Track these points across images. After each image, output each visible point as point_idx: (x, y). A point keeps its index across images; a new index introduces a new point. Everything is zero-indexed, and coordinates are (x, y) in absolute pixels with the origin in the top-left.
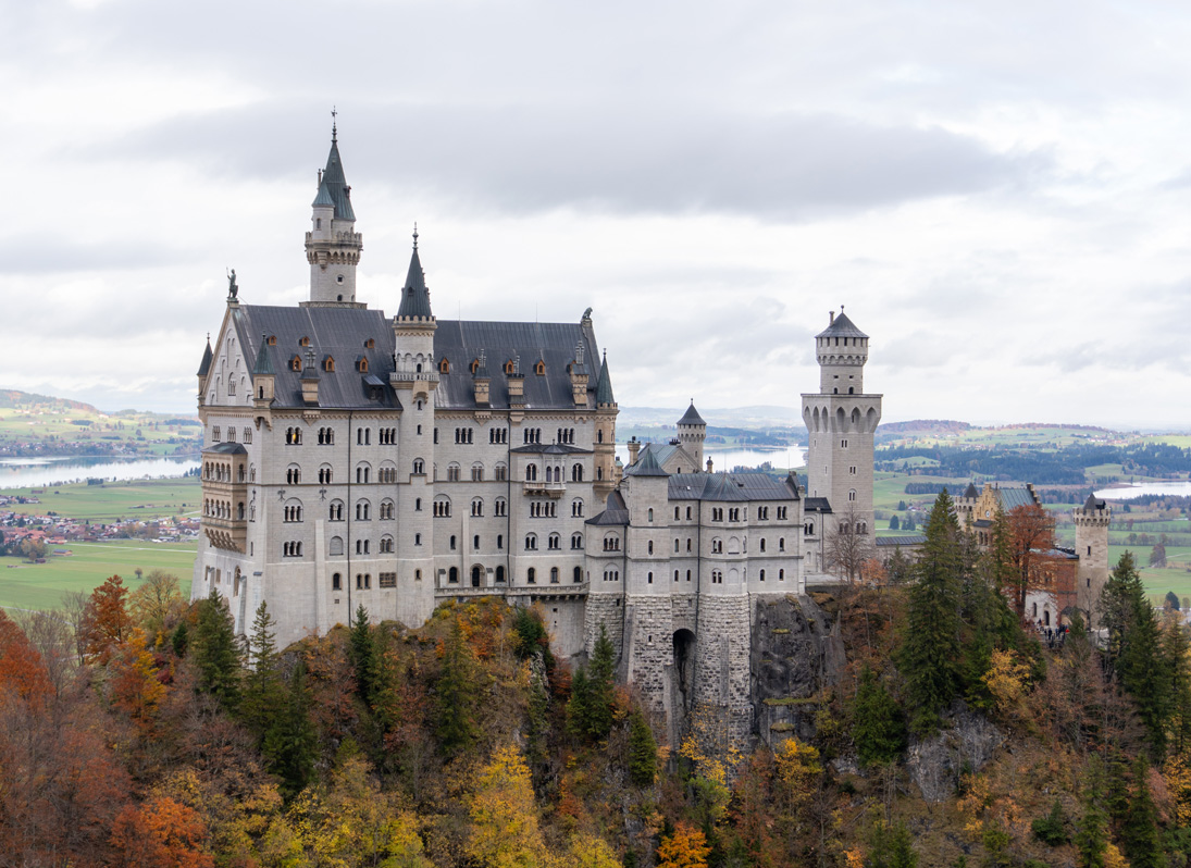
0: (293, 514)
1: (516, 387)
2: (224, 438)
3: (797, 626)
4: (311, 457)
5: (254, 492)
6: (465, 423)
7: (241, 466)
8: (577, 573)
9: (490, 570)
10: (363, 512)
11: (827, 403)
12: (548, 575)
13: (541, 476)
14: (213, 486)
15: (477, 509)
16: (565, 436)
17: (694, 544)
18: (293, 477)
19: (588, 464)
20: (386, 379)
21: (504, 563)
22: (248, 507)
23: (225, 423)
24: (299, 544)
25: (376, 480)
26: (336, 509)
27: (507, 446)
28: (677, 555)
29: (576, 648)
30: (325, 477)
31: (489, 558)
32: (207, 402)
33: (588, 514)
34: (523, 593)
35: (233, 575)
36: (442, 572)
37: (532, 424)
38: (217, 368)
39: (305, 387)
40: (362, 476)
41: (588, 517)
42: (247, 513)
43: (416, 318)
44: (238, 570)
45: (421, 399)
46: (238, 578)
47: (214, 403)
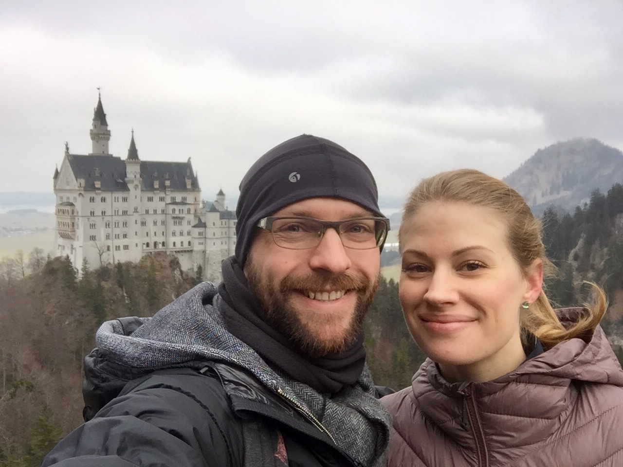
0: (93, 226)
1: (168, 183)
2: (65, 200)
4: (98, 207)
5: (78, 219)
6: (150, 194)
7: (73, 210)
8: (189, 243)
9: (160, 243)
10: (117, 225)
12: (180, 244)
13: (177, 212)
14: (61, 217)
15: (155, 223)
16: (184, 199)
17: (227, 233)
18: (92, 213)
19: (192, 208)
20: (123, 180)
21: (165, 241)
22: (76, 224)
23: (65, 196)
24: (95, 236)
25: (121, 214)
26: (108, 224)
27: (164, 203)
28: (222, 236)
29: (190, 266)
30: (104, 213)
31: (160, 239)
32: (57, 188)
33: (193, 224)
34: (172, 250)
35: (70, 247)
36: (144, 244)
37: (174, 195)
38: (61, 176)
39: (96, 183)
40: (116, 213)
41: (193, 225)
42: (76, 226)
43: (134, 160)
44: (72, 246)
45: (136, 187)
46: (72, 248)
47: (60, 188)
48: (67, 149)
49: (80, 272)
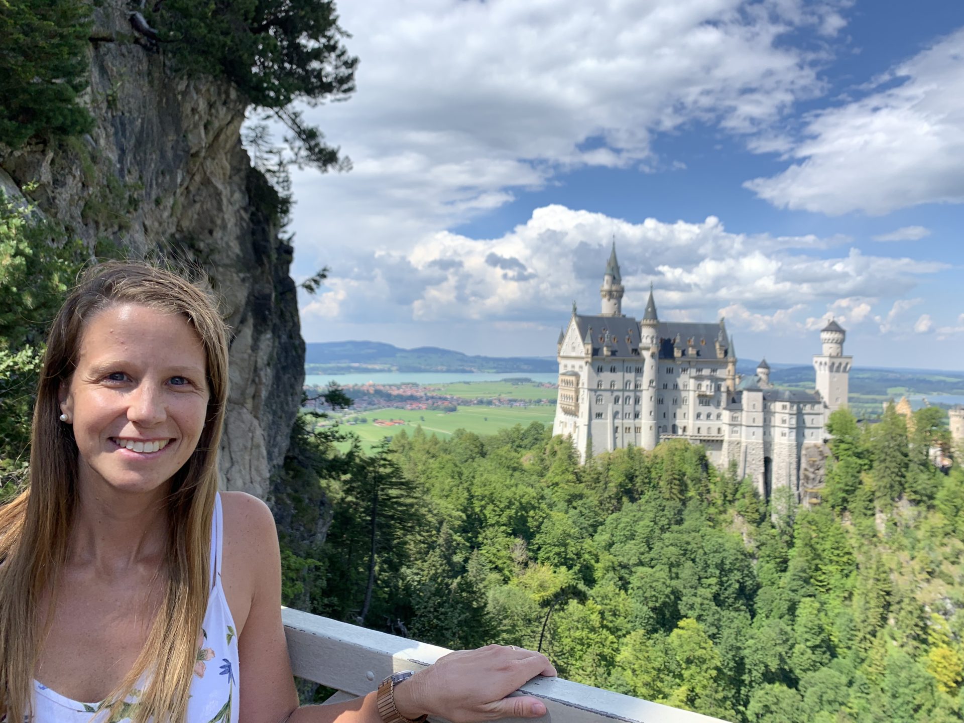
0: (600, 401)
1: (693, 350)
2: (569, 369)
3: (820, 457)
4: (607, 377)
5: (584, 392)
6: (670, 365)
7: (578, 382)
8: (719, 430)
9: (680, 428)
10: (628, 401)
11: (827, 360)
12: (706, 431)
13: (703, 389)
14: (565, 389)
15: (675, 402)
16: (714, 371)
17: (773, 420)
18: (600, 386)
19: (724, 384)
20: (637, 345)
21: (686, 425)
22: (580, 397)
23: (570, 363)
24: (602, 413)
25: (634, 388)
26: (617, 400)
27: (688, 376)
30: (613, 386)
31: (680, 423)
32: (562, 354)
34: (696, 438)
35: (573, 424)
36: (660, 427)
37: (700, 366)
38: (567, 340)
39: (605, 349)
40: (628, 386)
41: (724, 406)
42: (580, 401)
43: (652, 322)
44: (575, 423)
45: (653, 356)
46: (576, 427)
47: (565, 354)
48: (575, 309)
49: (584, 455)
